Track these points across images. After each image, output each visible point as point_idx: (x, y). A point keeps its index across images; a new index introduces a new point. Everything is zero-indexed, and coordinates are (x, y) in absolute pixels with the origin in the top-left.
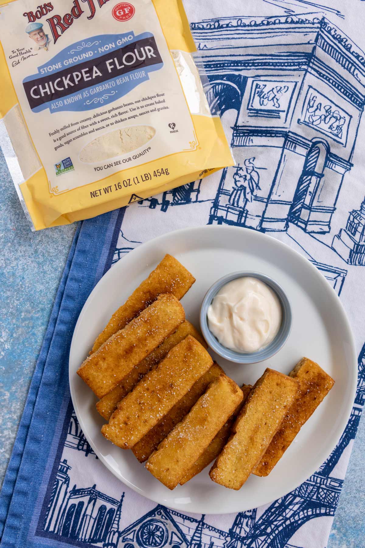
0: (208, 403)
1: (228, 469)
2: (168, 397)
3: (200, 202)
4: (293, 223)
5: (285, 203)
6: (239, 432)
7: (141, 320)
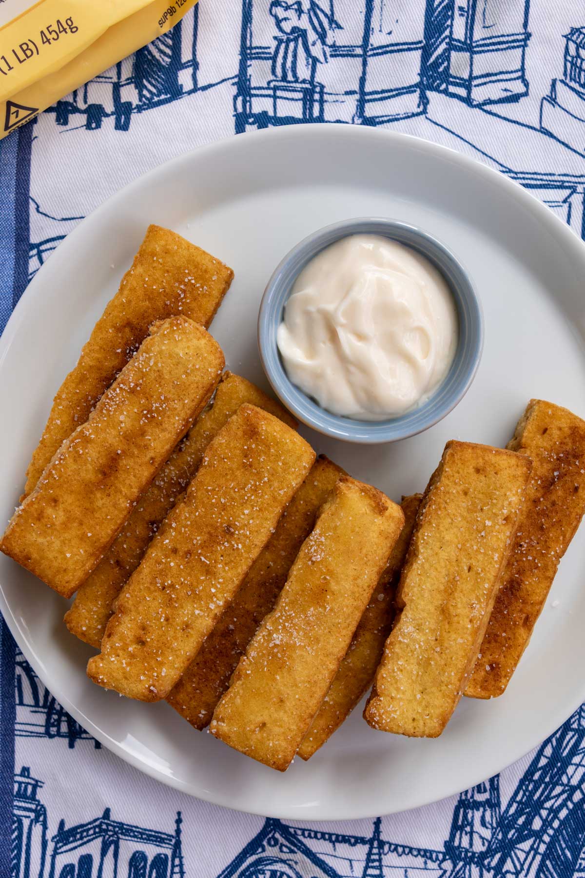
0: (323, 550)
1: (404, 693)
2: (227, 559)
3: (204, 88)
4: (437, 89)
5: (409, 47)
6: (412, 601)
7: (121, 389)
